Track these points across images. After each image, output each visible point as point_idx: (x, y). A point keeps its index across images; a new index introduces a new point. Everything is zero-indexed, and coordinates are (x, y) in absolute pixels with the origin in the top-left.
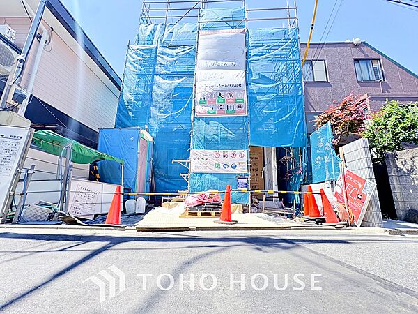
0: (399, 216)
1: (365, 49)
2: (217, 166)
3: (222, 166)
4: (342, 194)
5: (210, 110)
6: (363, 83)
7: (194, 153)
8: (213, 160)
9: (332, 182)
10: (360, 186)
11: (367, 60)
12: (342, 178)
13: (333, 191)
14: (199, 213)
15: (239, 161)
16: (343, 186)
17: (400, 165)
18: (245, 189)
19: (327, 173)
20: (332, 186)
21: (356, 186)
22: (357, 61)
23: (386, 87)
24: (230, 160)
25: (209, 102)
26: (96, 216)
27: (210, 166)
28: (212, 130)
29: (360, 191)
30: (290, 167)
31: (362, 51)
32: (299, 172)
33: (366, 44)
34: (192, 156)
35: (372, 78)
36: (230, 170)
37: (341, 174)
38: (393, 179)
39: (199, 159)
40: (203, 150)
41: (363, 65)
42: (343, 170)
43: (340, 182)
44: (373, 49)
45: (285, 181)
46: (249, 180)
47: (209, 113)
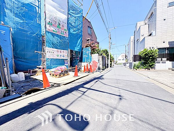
1: (90, 24)
3: (59, 56)
5: (54, 30)
6: (89, 34)
7: (47, 49)
8: (56, 53)
10: (97, 64)
13: (89, 65)
15: (65, 55)
18: (67, 64)
20: (89, 63)
24: (62, 54)
25: (54, 26)
27: (55, 56)
28: (55, 40)
32: (78, 59)
33: (90, 22)
36: (62, 58)
39: (50, 52)
40: (52, 48)
41: (89, 28)
47: (54, 31)
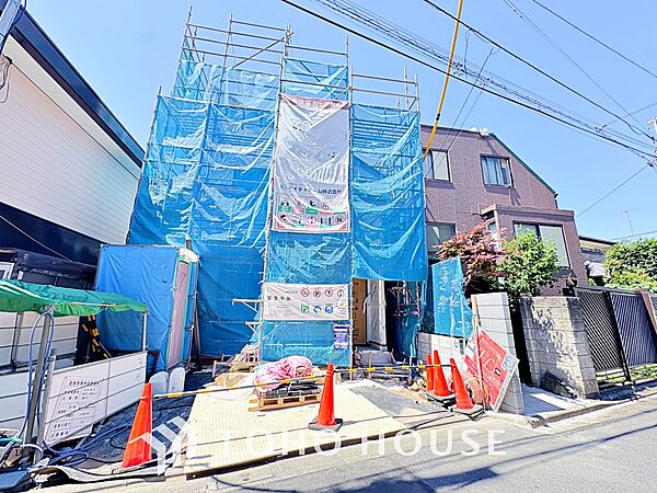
0: (534, 381)
1: (493, 143)
2: (304, 309)
3: (311, 309)
4: (476, 361)
6: (491, 188)
7: (268, 288)
8: (298, 300)
9: (461, 342)
10: (499, 358)
11: (495, 158)
12: (476, 339)
13: (462, 353)
14: (280, 400)
15: (337, 303)
16: (477, 350)
17: (535, 316)
18: (344, 344)
19: (453, 321)
20: (461, 347)
21: (493, 356)
22: (484, 157)
23: (515, 196)
24: (323, 300)
26: (96, 425)
27: (294, 310)
29: (499, 364)
30: (402, 301)
31: (489, 145)
32: (416, 313)
33: (495, 137)
34: (265, 293)
35: (501, 182)
36: (324, 316)
37: (474, 333)
38: (529, 333)
39: (276, 298)
40: (283, 284)
41: (491, 163)
42: (477, 330)
43: (473, 344)
44: (502, 144)
45: (395, 319)
46: (351, 330)
